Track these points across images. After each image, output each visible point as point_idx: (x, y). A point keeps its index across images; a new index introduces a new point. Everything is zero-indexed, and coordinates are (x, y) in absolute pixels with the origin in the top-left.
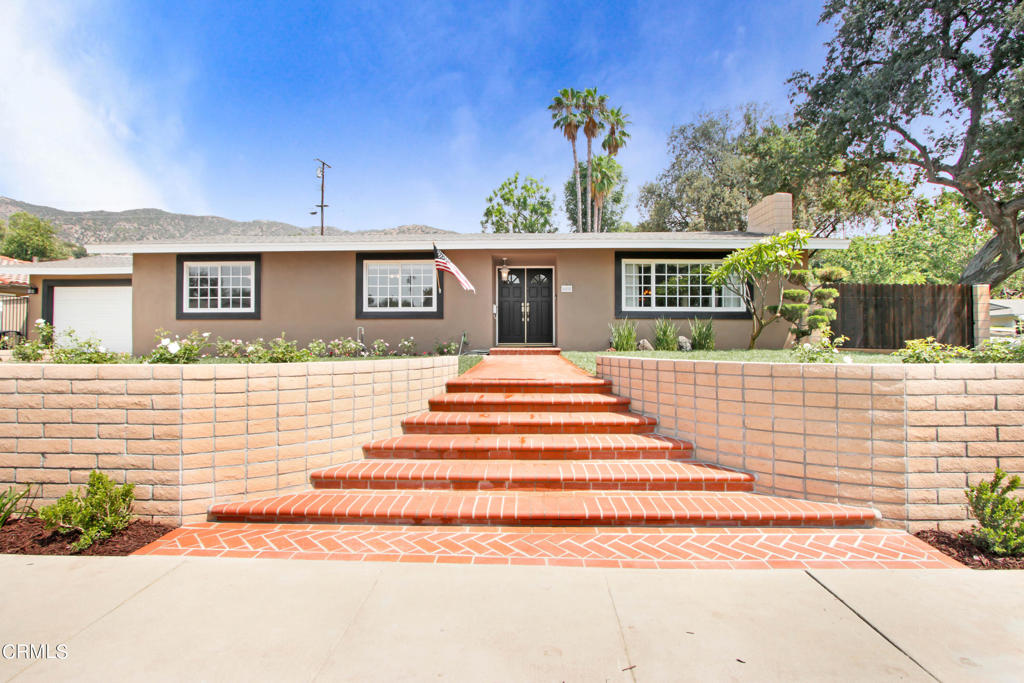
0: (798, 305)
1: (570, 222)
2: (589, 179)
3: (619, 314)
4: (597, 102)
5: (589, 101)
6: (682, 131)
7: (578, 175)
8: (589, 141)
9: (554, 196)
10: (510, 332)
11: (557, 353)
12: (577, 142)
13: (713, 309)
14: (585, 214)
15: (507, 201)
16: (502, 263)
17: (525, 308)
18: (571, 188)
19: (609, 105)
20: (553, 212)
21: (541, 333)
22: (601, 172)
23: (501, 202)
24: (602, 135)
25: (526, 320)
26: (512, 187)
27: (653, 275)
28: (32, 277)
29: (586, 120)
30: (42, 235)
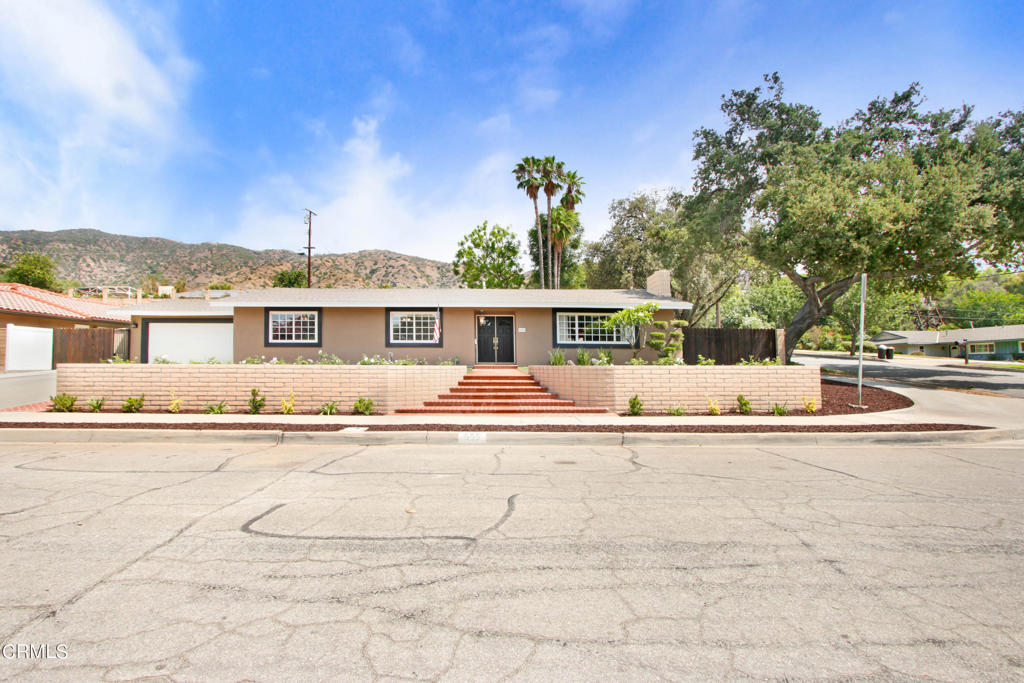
0: (658, 341)
1: (534, 263)
2: (549, 230)
3: (555, 345)
4: (555, 169)
5: (549, 168)
6: (621, 203)
7: (540, 227)
8: (549, 199)
9: (519, 242)
10: (485, 355)
11: (516, 368)
12: (538, 201)
13: (615, 342)
14: (546, 258)
15: (477, 246)
16: (480, 313)
17: (496, 341)
18: (533, 234)
19: (565, 170)
20: (518, 255)
21: (507, 356)
22: (560, 224)
23: (472, 245)
24: (560, 194)
25: (496, 348)
26: (482, 233)
27: (577, 322)
28: (133, 317)
29: (546, 181)
30: (41, 269)
